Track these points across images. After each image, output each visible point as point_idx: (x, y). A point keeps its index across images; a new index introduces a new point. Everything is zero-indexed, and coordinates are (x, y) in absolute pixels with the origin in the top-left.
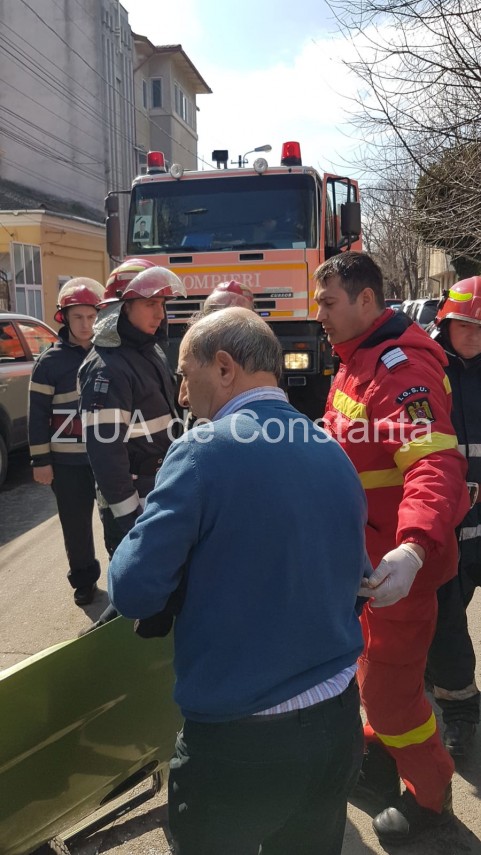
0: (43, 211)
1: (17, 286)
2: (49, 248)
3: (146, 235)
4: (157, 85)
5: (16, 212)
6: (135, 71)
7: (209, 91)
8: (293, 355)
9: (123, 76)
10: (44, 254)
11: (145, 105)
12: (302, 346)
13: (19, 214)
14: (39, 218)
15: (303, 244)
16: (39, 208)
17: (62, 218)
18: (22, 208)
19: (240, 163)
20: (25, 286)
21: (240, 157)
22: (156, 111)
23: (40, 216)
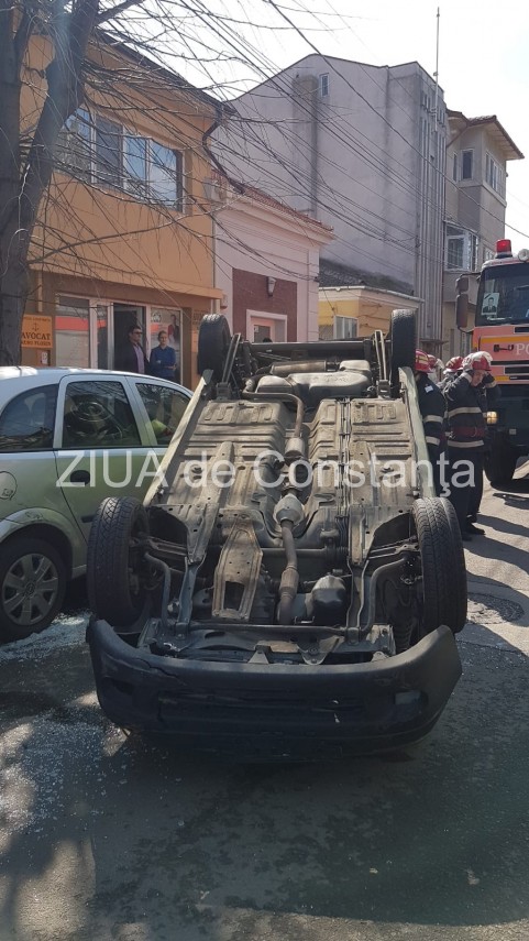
0: (363, 287)
2: (365, 321)
3: (494, 309)
4: (467, 157)
5: (338, 289)
6: (447, 147)
7: (521, 156)
9: (436, 153)
10: (361, 326)
11: (454, 178)
13: (341, 290)
14: (359, 293)
16: (360, 284)
17: (378, 292)
18: (344, 285)
22: (466, 183)
23: (360, 292)
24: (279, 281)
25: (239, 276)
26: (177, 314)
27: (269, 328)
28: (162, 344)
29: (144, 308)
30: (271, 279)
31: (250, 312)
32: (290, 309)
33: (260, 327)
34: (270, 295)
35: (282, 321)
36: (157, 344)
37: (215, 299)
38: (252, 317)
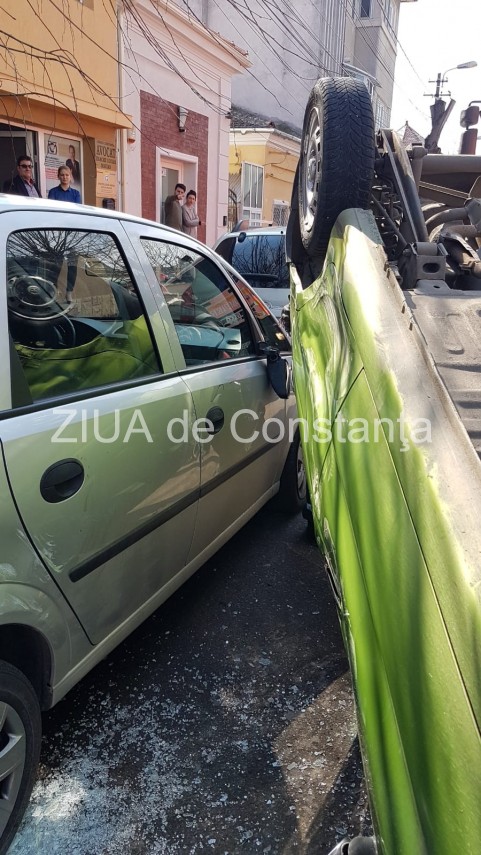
0: (273, 130)
1: (245, 208)
2: (270, 170)
5: (244, 130)
10: (266, 177)
11: (354, 16)
13: (247, 132)
14: (267, 138)
16: (267, 127)
17: (285, 138)
18: (250, 126)
19: (438, 82)
20: (250, 208)
21: (439, 75)
22: (366, 22)
23: (268, 136)
24: (191, 114)
25: (148, 101)
26: (75, 145)
27: (177, 171)
28: (63, 183)
29: (35, 134)
30: (182, 110)
31: (160, 151)
32: (201, 151)
33: (169, 170)
34: (182, 131)
35: (193, 164)
36: (56, 183)
37: (122, 127)
38: (162, 156)
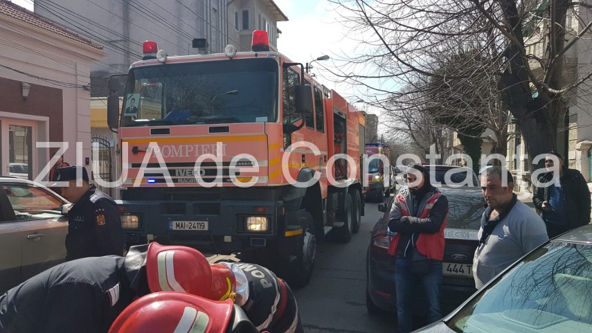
3: (135, 110)
4: (246, 14)
6: (228, 4)
7: (286, 19)
8: (252, 218)
9: (218, 8)
11: (237, 28)
12: (261, 210)
15: (265, 119)
21: (307, 64)
22: (246, 32)
24: (39, 87)
30: (25, 85)
32: (53, 113)
34: (25, 98)
35: (43, 122)
